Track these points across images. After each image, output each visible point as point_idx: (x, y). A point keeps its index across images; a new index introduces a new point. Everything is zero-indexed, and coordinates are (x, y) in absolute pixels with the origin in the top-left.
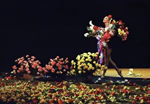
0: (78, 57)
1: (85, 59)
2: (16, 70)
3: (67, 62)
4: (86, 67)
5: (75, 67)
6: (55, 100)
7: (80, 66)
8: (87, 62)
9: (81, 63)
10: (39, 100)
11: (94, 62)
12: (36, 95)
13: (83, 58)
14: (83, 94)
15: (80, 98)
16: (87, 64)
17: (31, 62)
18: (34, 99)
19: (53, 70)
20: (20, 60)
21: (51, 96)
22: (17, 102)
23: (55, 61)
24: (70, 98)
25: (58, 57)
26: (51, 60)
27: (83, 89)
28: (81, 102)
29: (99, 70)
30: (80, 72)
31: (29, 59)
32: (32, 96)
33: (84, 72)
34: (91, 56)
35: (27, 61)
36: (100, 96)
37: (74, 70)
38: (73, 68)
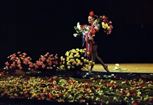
0: (67, 53)
2: (9, 66)
3: (57, 58)
4: (75, 62)
5: (64, 63)
6: (46, 94)
7: (69, 61)
9: (70, 59)
10: (31, 94)
11: (83, 58)
12: (28, 89)
13: (72, 54)
14: (72, 88)
15: (69, 92)
16: (75, 59)
17: (22, 58)
18: (27, 93)
19: (43, 66)
20: (12, 57)
21: (42, 90)
22: (10, 96)
23: (46, 57)
24: (60, 92)
25: (48, 53)
26: (41, 56)
27: (72, 83)
28: (70, 96)
29: (87, 65)
30: (69, 67)
31: (20, 55)
32: (24, 90)
33: (73, 67)
34: (79, 52)
35: (19, 57)
36: (88, 90)
37: (63, 66)
38: (63, 64)
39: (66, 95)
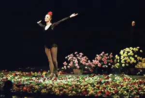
0: (122, 52)
1: (127, 54)
2: (67, 66)
3: (112, 56)
4: (129, 60)
5: (118, 61)
6: (103, 91)
7: (123, 60)
8: (129, 56)
9: (124, 57)
10: (89, 92)
11: (136, 56)
12: (86, 87)
13: (126, 52)
14: (127, 85)
15: (124, 88)
16: (129, 58)
17: (79, 58)
18: (84, 91)
19: (99, 65)
20: (70, 57)
21: (98, 88)
22: (68, 94)
23: (101, 56)
24: (116, 89)
25: (103, 52)
26: (97, 55)
27: (127, 80)
28: (125, 92)
29: (140, 63)
30: (123, 65)
31: (78, 55)
32: (82, 88)
33: (127, 65)
34: (132, 51)
35: (76, 57)
36: (142, 86)
37: (118, 64)
39: (121, 91)
